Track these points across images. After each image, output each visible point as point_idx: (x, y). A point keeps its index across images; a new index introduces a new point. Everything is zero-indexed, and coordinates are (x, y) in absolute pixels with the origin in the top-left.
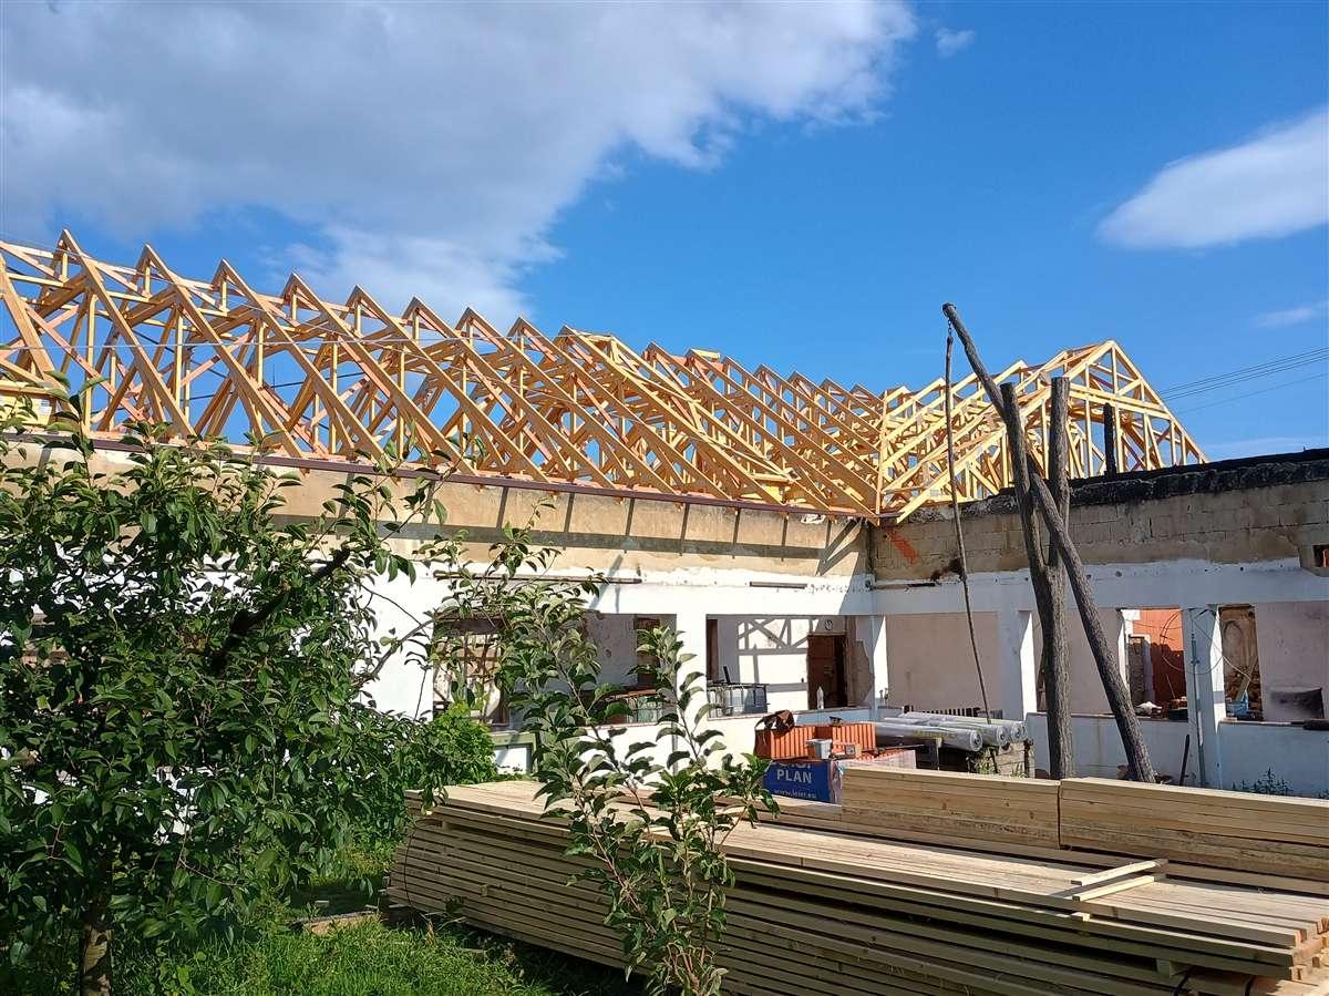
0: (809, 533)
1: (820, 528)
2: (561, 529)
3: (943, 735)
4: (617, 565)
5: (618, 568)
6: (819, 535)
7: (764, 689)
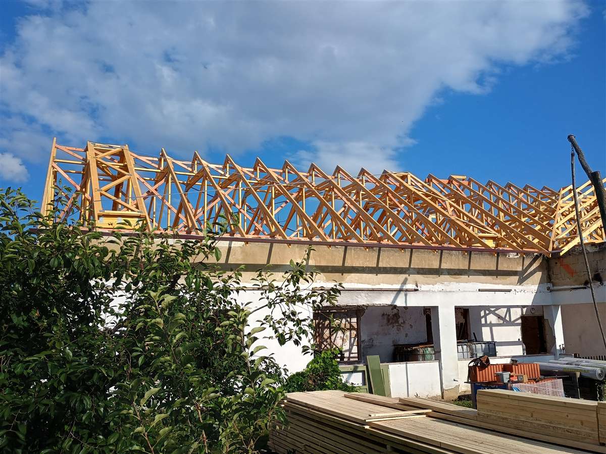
0: (512, 262)
1: (517, 260)
2: (375, 265)
3: (580, 371)
4: (405, 282)
5: (405, 284)
6: (518, 264)
7: (494, 344)
